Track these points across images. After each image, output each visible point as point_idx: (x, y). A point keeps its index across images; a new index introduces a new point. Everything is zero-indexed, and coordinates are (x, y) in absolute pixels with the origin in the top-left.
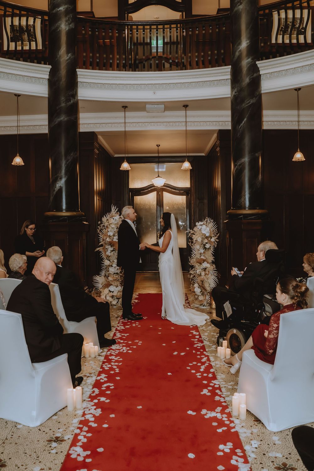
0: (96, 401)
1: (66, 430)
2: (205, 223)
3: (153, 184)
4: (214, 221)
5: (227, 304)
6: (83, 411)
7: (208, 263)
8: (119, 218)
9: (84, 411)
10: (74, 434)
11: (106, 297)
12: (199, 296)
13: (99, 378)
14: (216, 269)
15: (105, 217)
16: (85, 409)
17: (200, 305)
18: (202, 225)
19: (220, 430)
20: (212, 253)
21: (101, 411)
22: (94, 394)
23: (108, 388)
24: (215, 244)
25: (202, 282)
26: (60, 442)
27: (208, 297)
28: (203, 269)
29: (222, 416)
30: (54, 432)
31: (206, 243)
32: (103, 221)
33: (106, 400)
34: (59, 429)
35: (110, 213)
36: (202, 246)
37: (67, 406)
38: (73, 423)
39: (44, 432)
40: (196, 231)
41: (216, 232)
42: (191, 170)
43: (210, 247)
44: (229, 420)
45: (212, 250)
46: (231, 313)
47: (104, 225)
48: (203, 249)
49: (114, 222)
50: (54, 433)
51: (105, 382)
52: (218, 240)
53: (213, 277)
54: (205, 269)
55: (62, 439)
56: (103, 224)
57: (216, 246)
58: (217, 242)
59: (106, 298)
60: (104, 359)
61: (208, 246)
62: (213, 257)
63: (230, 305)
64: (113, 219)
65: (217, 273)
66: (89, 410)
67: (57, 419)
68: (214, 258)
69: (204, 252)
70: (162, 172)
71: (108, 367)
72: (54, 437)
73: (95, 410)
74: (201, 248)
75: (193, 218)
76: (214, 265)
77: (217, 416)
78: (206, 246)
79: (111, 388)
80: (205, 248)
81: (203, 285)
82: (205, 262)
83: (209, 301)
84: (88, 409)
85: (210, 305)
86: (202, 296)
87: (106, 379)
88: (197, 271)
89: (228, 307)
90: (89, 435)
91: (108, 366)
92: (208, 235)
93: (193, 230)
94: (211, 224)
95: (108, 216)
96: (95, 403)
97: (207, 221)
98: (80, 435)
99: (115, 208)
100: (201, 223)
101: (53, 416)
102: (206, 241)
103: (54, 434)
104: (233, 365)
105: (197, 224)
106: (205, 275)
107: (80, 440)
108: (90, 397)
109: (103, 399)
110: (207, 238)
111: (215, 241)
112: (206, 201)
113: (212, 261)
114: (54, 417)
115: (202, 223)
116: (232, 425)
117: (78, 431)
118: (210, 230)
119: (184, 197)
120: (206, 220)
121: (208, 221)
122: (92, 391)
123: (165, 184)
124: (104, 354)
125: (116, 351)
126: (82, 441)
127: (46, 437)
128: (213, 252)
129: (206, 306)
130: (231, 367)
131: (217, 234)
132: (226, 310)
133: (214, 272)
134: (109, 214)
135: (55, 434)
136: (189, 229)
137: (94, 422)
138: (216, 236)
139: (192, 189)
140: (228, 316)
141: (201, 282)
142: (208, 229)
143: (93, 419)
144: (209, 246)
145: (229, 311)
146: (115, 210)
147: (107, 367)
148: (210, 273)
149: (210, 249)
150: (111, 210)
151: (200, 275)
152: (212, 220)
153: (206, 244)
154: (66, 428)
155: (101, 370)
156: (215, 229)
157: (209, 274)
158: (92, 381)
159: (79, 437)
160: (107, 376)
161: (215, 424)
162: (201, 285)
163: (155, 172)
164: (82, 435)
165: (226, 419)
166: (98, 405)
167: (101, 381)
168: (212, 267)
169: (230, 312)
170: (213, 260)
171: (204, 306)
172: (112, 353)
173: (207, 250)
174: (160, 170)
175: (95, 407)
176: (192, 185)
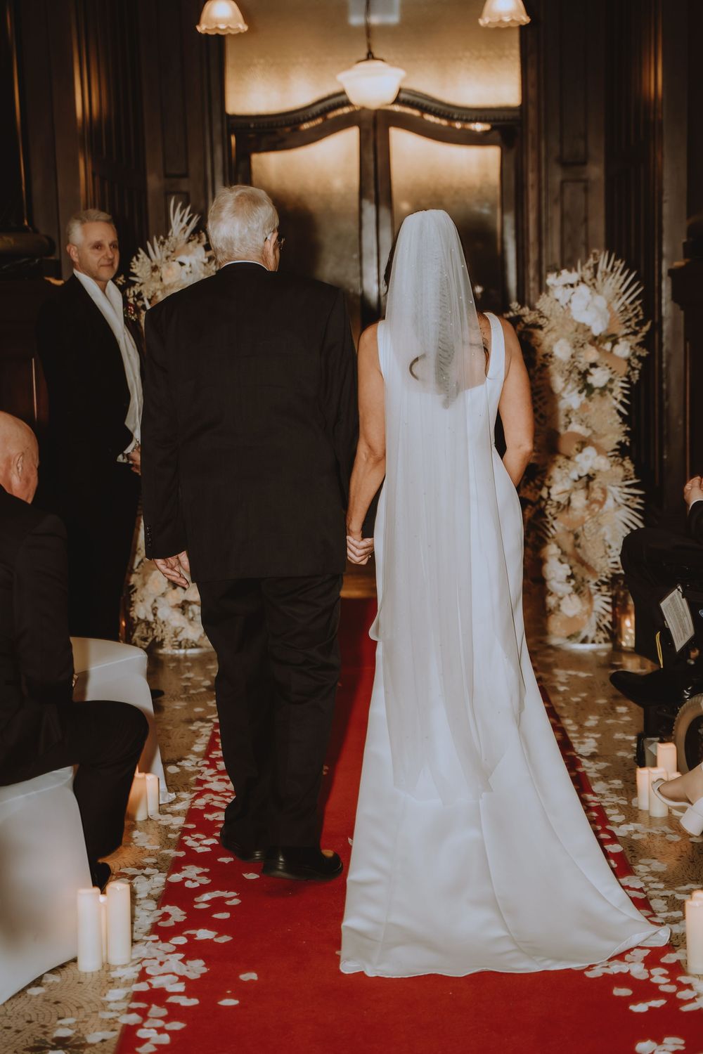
0: (181, 940)
1: (85, 1019)
2: (588, 274)
3: (343, 93)
4: (630, 266)
5: (672, 600)
6: (139, 968)
7: (600, 451)
8: (206, 260)
9: (144, 969)
10: (118, 1027)
11: (154, 611)
12: (561, 599)
13: (176, 878)
14: (635, 481)
15: (142, 254)
16: (145, 963)
17: (570, 637)
18: (572, 286)
19: (641, 1008)
20: (619, 412)
21: (205, 966)
22: (170, 923)
23: (218, 904)
24: (633, 369)
25: (577, 537)
26: (76, 1050)
27: (601, 603)
28: (580, 478)
29: (649, 973)
30: (44, 1026)
31: (594, 365)
32: (134, 275)
33: (216, 936)
34: (60, 1018)
35: (166, 237)
36: (575, 376)
37: (75, 960)
38: (109, 1002)
39: (9, 1028)
40: (546, 313)
41: (637, 316)
42: (523, 29)
43: (611, 381)
44: (674, 982)
45: (620, 397)
46: (690, 632)
47: (140, 294)
48: (580, 392)
49: (184, 276)
50: (45, 1030)
51: (203, 889)
52: (644, 353)
53: (624, 515)
54: (588, 480)
55: (78, 1043)
56: (136, 289)
57: (635, 376)
58: (640, 358)
59: (155, 615)
60: (187, 821)
61: (598, 378)
62: (626, 428)
63: (684, 601)
64: (182, 264)
65: (641, 496)
66: (161, 963)
67: (46, 994)
68: (626, 433)
69: (583, 407)
70: (385, 29)
71: (207, 846)
72: (49, 1040)
73: (181, 963)
74: (570, 387)
75: (533, 256)
76: (628, 464)
77: (629, 971)
78: (590, 380)
79: (228, 903)
80: (588, 389)
81: (579, 551)
82: (589, 451)
83: (609, 618)
84: (157, 962)
85: (614, 633)
86: (575, 598)
87: (205, 881)
88: (553, 491)
89: (676, 609)
90: (177, 1026)
91: (205, 842)
92: (598, 329)
93: (532, 308)
94: (615, 280)
95: (158, 254)
96: (177, 946)
97: (596, 267)
98: (143, 1027)
99: (186, 219)
100: (567, 276)
101: (29, 986)
102: (591, 354)
103: (45, 1033)
104: (690, 802)
105: (551, 279)
106: (588, 507)
107: (146, 1040)
108: (155, 929)
109: (203, 934)
110: (596, 341)
111: (634, 354)
112: (596, 172)
113: (619, 443)
114: (35, 991)
115: (572, 277)
116: (684, 995)
117: (134, 1019)
118: (609, 306)
119: (492, 154)
120: (591, 261)
121: (602, 266)
122: (161, 914)
123: (400, 90)
124: (182, 806)
125: (226, 797)
126: (154, 1041)
127: (20, 1040)
128: (622, 403)
129: (593, 642)
130: (683, 810)
131: (640, 324)
132: (671, 623)
133: (626, 490)
134: (163, 243)
135: (49, 1031)
136: (515, 305)
137: (188, 993)
138: (635, 333)
139: (532, 113)
140: (679, 645)
141: (572, 537)
142: (601, 302)
143: (181, 987)
144: (606, 379)
145: (683, 626)
146: (188, 223)
147: (201, 845)
148: (609, 495)
149: (611, 391)
150: (168, 226)
151: (566, 507)
152: (618, 263)
153: (592, 370)
154: (86, 1016)
155: (182, 854)
156: (632, 303)
157: (605, 499)
158: (152, 889)
159: (141, 1033)
160: (207, 870)
161: (622, 992)
162: (569, 549)
163: (349, 32)
164: (149, 1028)
165: (664, 980)
166: (191, 951)
167: (189, 884)
168: (620, 471)
169: (685, 632)
170: (623, 439)
171: (584, 641)
172: (216, 804)
173: (595, 395)
174: (375, 20)
175: (181, 956)
176: (532, 92)
